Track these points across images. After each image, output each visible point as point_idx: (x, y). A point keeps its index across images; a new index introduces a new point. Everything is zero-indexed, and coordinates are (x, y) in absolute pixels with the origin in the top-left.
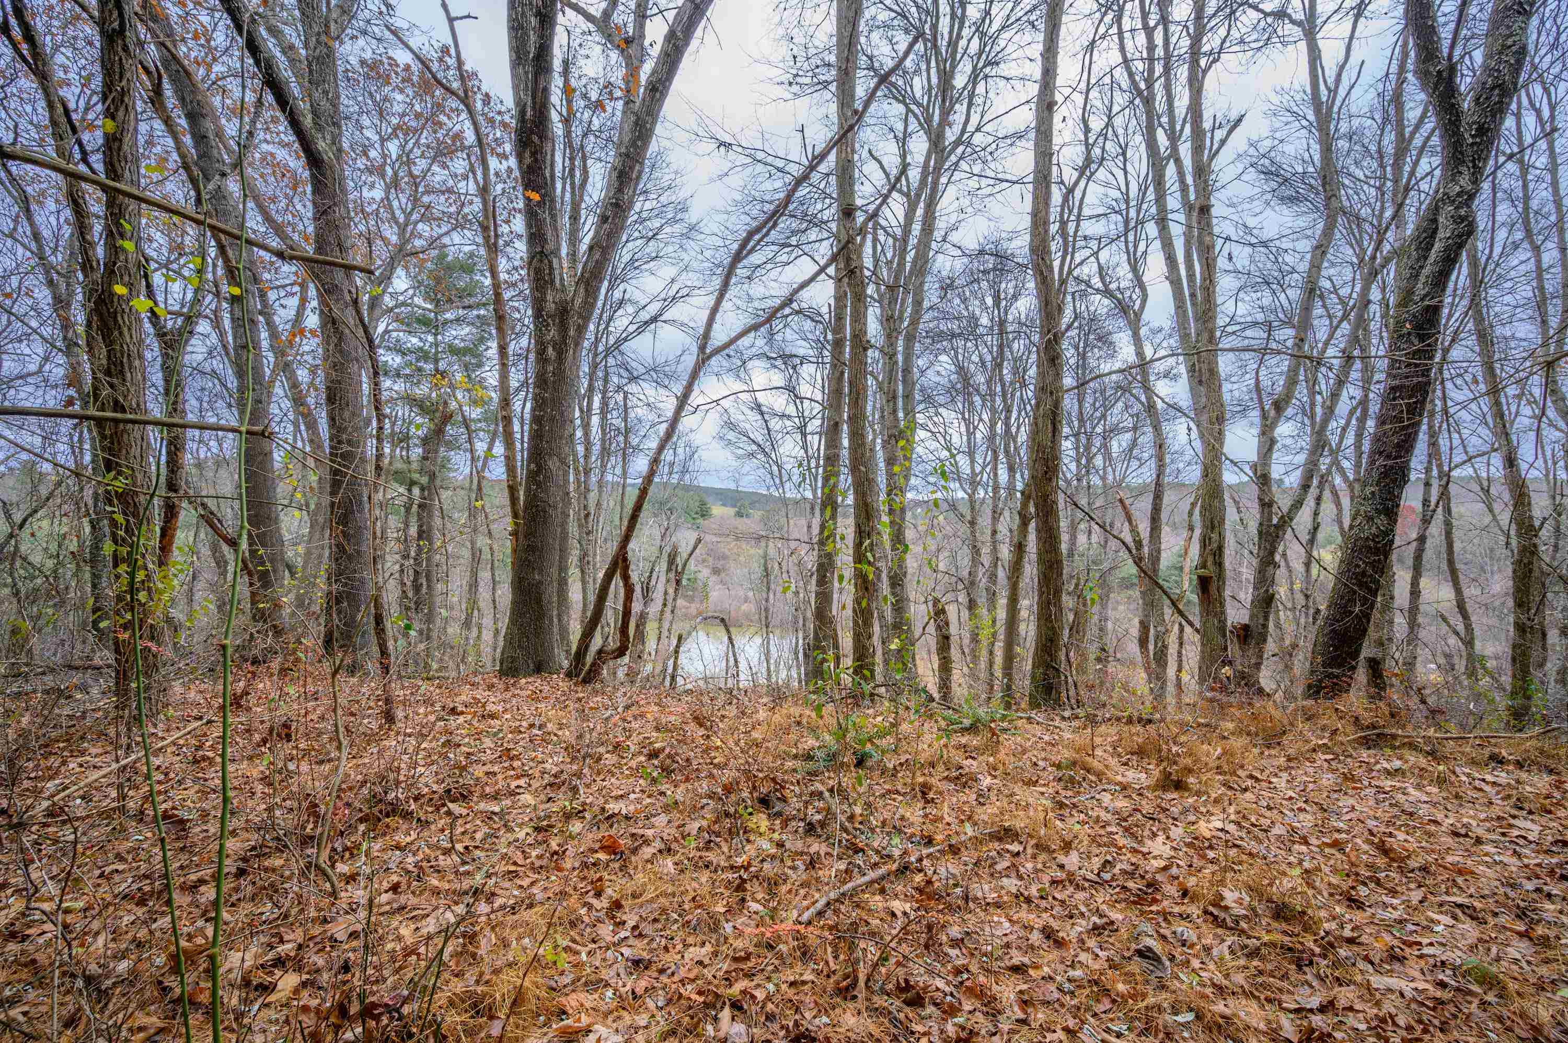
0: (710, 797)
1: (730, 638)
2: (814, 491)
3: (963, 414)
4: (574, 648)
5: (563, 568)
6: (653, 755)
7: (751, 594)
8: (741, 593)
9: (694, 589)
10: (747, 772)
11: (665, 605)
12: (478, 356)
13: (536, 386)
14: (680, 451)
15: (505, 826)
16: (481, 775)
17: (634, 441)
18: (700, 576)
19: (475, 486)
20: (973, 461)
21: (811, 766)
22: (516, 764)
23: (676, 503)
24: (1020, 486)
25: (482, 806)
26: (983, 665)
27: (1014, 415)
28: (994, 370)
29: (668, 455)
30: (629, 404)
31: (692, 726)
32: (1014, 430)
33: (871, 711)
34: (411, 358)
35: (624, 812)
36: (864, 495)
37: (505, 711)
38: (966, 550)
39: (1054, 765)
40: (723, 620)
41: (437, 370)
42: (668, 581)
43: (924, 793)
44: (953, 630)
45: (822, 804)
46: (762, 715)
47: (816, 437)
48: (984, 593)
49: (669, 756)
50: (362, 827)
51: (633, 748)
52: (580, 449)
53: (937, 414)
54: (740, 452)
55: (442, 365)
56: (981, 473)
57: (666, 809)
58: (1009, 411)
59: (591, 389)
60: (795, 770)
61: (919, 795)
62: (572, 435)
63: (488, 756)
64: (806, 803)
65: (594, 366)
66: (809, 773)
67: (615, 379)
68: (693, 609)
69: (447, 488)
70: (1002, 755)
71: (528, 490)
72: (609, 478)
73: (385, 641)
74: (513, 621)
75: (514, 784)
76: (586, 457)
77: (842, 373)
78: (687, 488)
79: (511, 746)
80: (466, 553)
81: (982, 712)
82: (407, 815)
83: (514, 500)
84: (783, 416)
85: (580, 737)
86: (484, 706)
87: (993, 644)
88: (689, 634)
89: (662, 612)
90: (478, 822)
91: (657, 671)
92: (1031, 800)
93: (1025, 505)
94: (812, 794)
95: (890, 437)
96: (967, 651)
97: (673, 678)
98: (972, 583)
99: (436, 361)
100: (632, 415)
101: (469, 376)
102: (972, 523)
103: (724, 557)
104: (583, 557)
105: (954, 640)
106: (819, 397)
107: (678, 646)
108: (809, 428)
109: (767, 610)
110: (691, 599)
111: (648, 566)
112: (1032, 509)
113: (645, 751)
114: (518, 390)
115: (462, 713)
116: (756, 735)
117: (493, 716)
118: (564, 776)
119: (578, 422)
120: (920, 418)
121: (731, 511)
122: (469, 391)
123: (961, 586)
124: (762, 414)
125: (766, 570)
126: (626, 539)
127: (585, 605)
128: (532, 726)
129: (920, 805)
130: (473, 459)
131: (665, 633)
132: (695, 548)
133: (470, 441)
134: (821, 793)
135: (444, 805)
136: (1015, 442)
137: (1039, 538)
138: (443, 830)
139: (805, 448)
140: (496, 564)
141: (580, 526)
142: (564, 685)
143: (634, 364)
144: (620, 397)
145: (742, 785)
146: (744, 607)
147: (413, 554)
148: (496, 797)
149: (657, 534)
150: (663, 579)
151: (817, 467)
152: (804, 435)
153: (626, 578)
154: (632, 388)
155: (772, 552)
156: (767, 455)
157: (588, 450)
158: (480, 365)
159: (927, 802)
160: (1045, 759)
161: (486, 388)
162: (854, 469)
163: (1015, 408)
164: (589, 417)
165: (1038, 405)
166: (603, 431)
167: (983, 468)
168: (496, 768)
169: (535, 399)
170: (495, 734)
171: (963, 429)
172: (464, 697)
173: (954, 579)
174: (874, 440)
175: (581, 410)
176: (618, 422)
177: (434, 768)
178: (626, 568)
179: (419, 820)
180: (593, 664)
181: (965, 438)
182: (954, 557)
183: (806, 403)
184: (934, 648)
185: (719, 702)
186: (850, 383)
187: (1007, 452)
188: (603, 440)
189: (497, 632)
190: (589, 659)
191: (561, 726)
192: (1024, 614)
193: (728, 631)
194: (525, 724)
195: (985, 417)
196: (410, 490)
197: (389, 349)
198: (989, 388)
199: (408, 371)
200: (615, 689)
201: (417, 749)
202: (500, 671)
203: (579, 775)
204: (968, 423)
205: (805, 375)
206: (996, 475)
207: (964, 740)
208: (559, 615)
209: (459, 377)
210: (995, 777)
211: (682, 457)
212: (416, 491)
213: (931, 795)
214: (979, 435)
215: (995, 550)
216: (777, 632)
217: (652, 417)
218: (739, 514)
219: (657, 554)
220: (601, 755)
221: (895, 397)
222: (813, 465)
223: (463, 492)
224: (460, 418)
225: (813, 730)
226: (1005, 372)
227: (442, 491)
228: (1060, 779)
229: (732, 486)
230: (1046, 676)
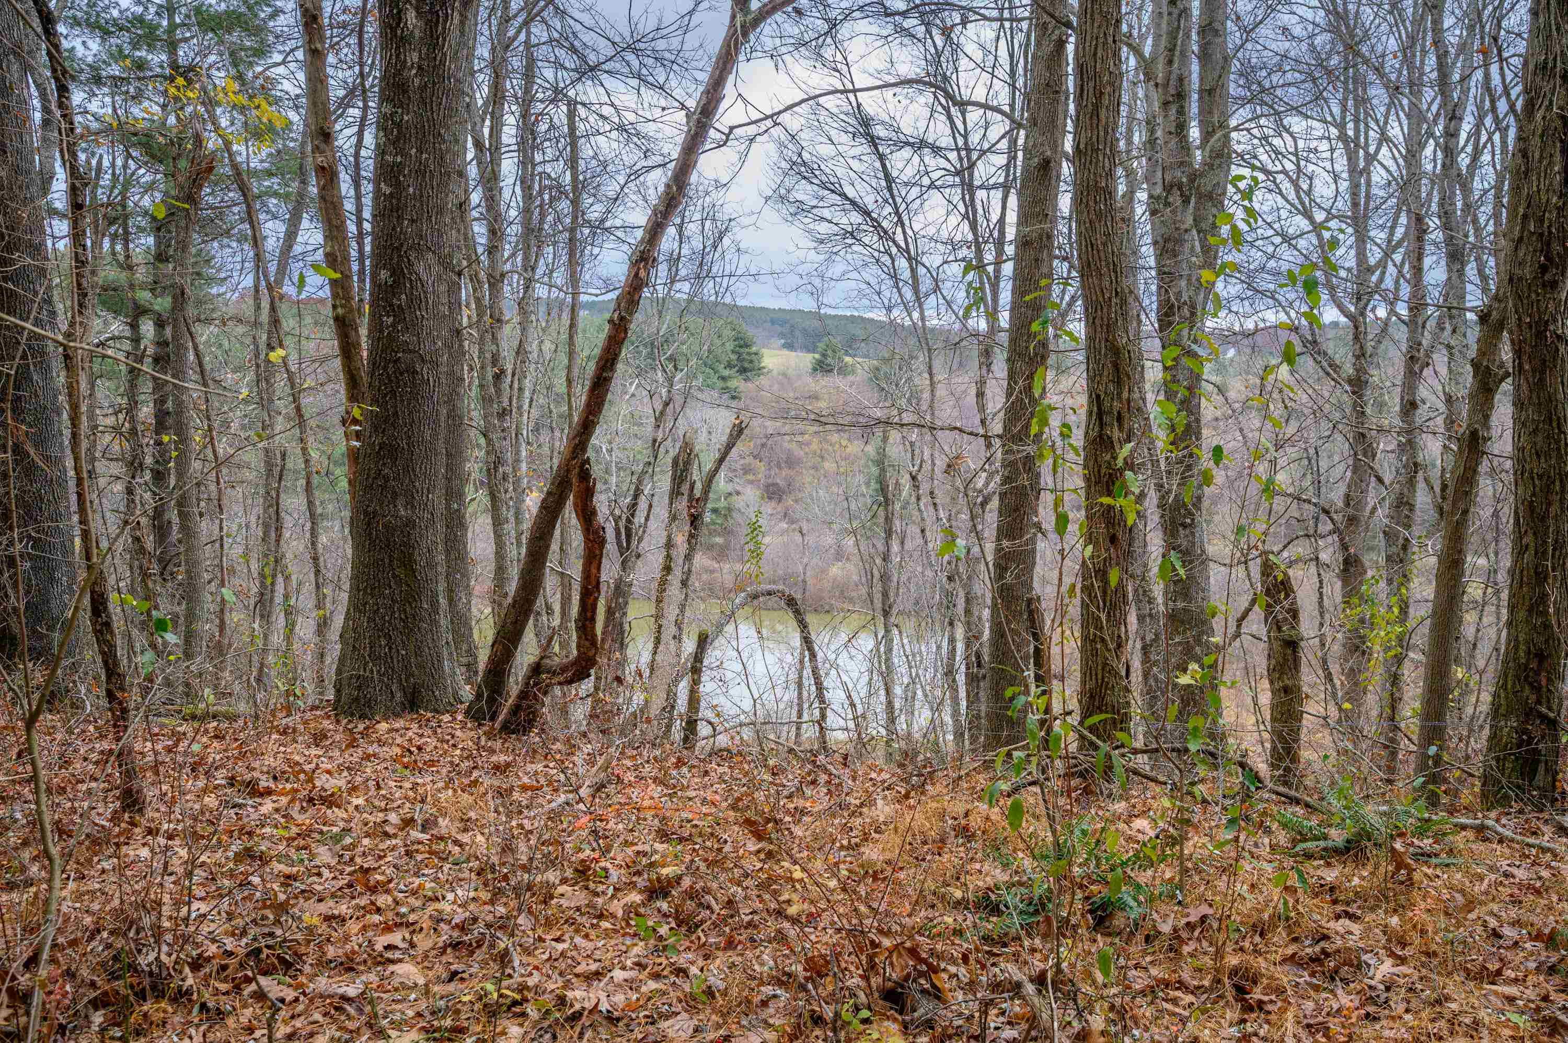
0: (780, 983)
1: (807, 642)
2: (992, 316)
3: (1341, 126)
4: (483, 657)
5: (454, 494)
6: (660, 889)
7: (850, 542)
8: (829, 540)
9: (727, 532)
10: (855, 933)
11: (667, 569)
12: (258, 31)
13: (384, 98)
14: (692, 228)
15: (370, 1026)
16: (315, 921)
17: (595, 212)
18: (738, 502)
19: (265, 317)
20: (1362, 238)
21: (992, 925)
22: (383, 900)
23: (685, 345)
24: (1474, 298)
25: (322, 983)
26: (1373, 703)
27: (1466, 127)
28: (1418, 22)
29: (668, 242)
30: (581, 127)
31: (734, 834)
32: (1464, 160)
33: (1120, 807)
34: (122, 40)
35: (604, 1006)
36: (1109, 327)
37: (353, 789)
38: (1340, 446)
39: (1538, 937)
40: (791, 602)
41: (174, 66)
42: (673, 518)
43: (1241, 991)
44: (1307, 627)
45: (1017, 1007)
46: (883, 809)
47: (997, 195)
48: (1381, 540)
49: (691, 894)
50: (98, 1018)
51: (614, 875)
52: (480, 230)
53: (1282, 129)
54: (824, 228)
55: (184, 54)
56: (1382, 264)
57: (691, 1004)
58: (1454, 117)
59: (497, 96)
60: (959, 933)
61: (1230, 994)
62: (463, 206)
63: (326, 883)
64: (986, 1005)
65: (502, 46)
66: (986, 939)
67: (549, 73)
68: (727, 572)
69: (208, 321)
70: (1419, 913)
71: (376, 327)
72: (541, 291)
73: (112, 646)
74: (356, 606)
75: (381, 942)
76: (492, 250)
77: (1061, 44)
78: (708, 310)
79: (370, 863)
80: (253, 457)
81: (1372, 812)
82: (181, 997)
83: (348, 349)
84: (920, 145)
85: (507, 848)
86: (310, 780)
87: (1399, 660)
88: (720, 628)
89: (663, 584)
90: (317, 1016)
91: (654, 710)
92: (1482, 1014)
93: (1488, 346)
94: (996, 986)
95: (1168, 188)
96: (1335, 668)
97: (691, 725)
98: (1352, 520)
99: (172, 46)
100: (586, 151)
101: (240, 77)
102: (1358, 384)
103: (791, 462)
104: (494, 464)
105: (1309, 654)
106: (1003, 98)
107: (698, 657)
108: (982, 172)
109: (885, 578)
110: (721, 554)
111: (628, 485)
112: (1506, 354)
113: (641, 882)
114: (345, 103)
115: (268, 792)
116: (872, 853)
117: (330, 801)
118: (479, 928)
119: (473, 171)
120: (1240, 142)
121: (805, 360)
122: (243, 109)
123: (1326, 526)
124: (873, 141)
125: (883, 489)
126: (586, 427)
127: (500, 569)
128: (408, 822)
129: (1232, 1014)
130: (258, 257)
131: (670, 630)
132: (729, 447)
133: (250, 217)
134: (1018, 985)
135: (248, 980)
136: (1466, 189)
137: (1520, 423)
138: (250, 1030)
139: (971, 218)
140: (315, 480)
141: (486, 400)
142: (466, 736)
143: (587, 37)
144: (560, 114)
145: (848, 960)
146: (835, 570)
147: (149, 460)
148: (348, 966)
149: (647, 410)
150: (661, 512)
151: (998, 263)
152: (969, 188)
153: (587, 514)
154: (589, 92)
155: (895, 450)
156: (884, 235)
157: (495, 233)
158: (261, 52)
159: (1248, 1008)
160: (1517, 923)
161: (277, 101)
162: (1088, 270)
163: (1470, 107)
164: (495, 162)
165: (1530, 107)
166: (527, 188)
167: (1387, 255)
168: (343, 909)
169: (382, 127)
170: (337, 839)
171: (1341, 164)
172: (269, 761)
173: (1309, 510)
174: (1130, 195)
175: (478, 145)
176: (557, 170)
177: (225, 904)
178: (587, 494)
179: (203, 1006)
180: (523, 695)
181: (1344, 185)
182: (1311, 460)
183: (974, 115)
184: (1261, 663)
185: (790, 781)
186: (1081, 69)
187: (1446, 215)
188: (526, 211)
189: (323, 626)
190: (514, 684)
191: (466, 825)
192: (1474, 590)
193: (803, 626)
194: (393, 818)
195: (1395, 131)
196: (134, 326)
197: (76, 22)
198: (1408, 61)
199: (115, 70)
200: (572, 748)
201: (192, 864)
202: (336, 704)
203: (505, 925)
204: (1352, 146)
205: (970, 48)
206: (1418, 270)
207: (1330, 875)
208: (450, 591)
209: (220, 77)
210: (1402, 960)
211: (697, 244)
212: (148, 328)
213: (1257, 994)
214: (1378, 176)
215: (1409, 446)
216: (909, 625)
217: (631, 156)
218: (822, 367)
219: (646, 454)
220: (550, 886)
221: (1181, 96)
222: (989, 257)
223: (241, 329)
224: (228, 170)
225: (995, 847)
226: (1448, 22)
227: (197, 328)
228: (1552, 970)
229: (808, 305)
230: (1524, 738)
